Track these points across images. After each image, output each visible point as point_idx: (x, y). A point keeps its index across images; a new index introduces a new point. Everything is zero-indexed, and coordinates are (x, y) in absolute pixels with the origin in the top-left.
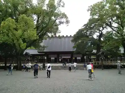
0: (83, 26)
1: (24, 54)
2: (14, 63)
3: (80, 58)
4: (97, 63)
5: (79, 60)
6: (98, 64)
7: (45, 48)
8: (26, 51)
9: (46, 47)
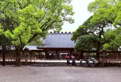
1: (23, 49)
2: (13, 59)
8: (25, 47)
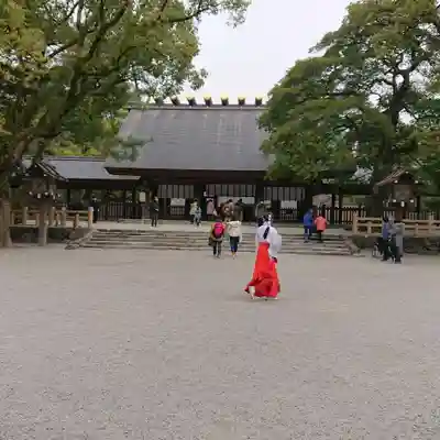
0: (319, 47)
3: (293, 205)
4: (370, 225)
5: (290, 211)
6: (374, 230)
7: (138, 148)
9: (141, 144)
